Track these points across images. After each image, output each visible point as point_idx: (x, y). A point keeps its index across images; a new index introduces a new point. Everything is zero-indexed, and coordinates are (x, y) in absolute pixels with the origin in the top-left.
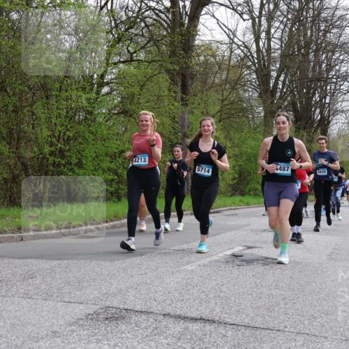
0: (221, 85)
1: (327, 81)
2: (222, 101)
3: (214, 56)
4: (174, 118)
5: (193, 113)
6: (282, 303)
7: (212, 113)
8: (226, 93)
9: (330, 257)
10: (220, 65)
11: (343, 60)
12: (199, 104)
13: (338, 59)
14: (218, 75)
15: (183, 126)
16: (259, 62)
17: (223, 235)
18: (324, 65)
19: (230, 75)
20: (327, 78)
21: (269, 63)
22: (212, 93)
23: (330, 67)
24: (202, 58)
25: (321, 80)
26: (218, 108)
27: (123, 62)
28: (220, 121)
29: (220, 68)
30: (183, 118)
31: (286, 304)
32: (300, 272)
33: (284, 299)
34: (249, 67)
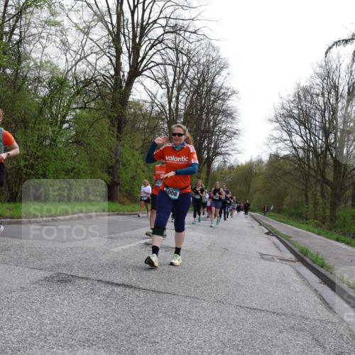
0: (144, 129)
1: (213, 133)
2: (144, 140)
3: (141, 110)
4: (111, 149)
5: (124, 146)
6: (177, 277)
7: (137, 147)
8: (147, 135)
9: (209, 248)
10: (144, 116)
11: (224, 121)
12: (128, 141)
13: (221, 119)
14: (142, 123)
15: (116, 154)
16: (170, 117)
17: (140, 230)
18: (212, 123)
19: (150, 124)
20: (213, 131)
21: (177, 118)
22: (138, 134)
23: (215, 125)
24: (132, 110)
25: (209, 132)
26: (141, 144)
27: (80, 108)
28: (142, 153)
29: (144, 117)
30: (117, 149)
31: (180, 277)
32: (189, 257)
33: (178, 274)
34: (163, 120)
